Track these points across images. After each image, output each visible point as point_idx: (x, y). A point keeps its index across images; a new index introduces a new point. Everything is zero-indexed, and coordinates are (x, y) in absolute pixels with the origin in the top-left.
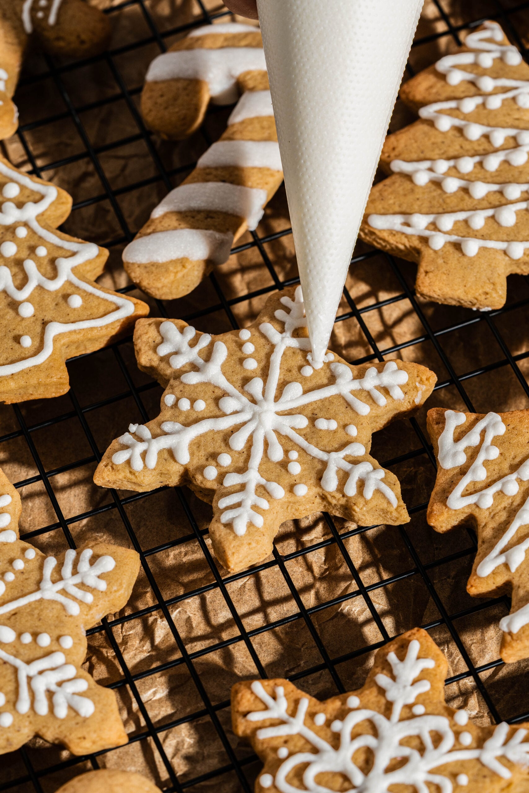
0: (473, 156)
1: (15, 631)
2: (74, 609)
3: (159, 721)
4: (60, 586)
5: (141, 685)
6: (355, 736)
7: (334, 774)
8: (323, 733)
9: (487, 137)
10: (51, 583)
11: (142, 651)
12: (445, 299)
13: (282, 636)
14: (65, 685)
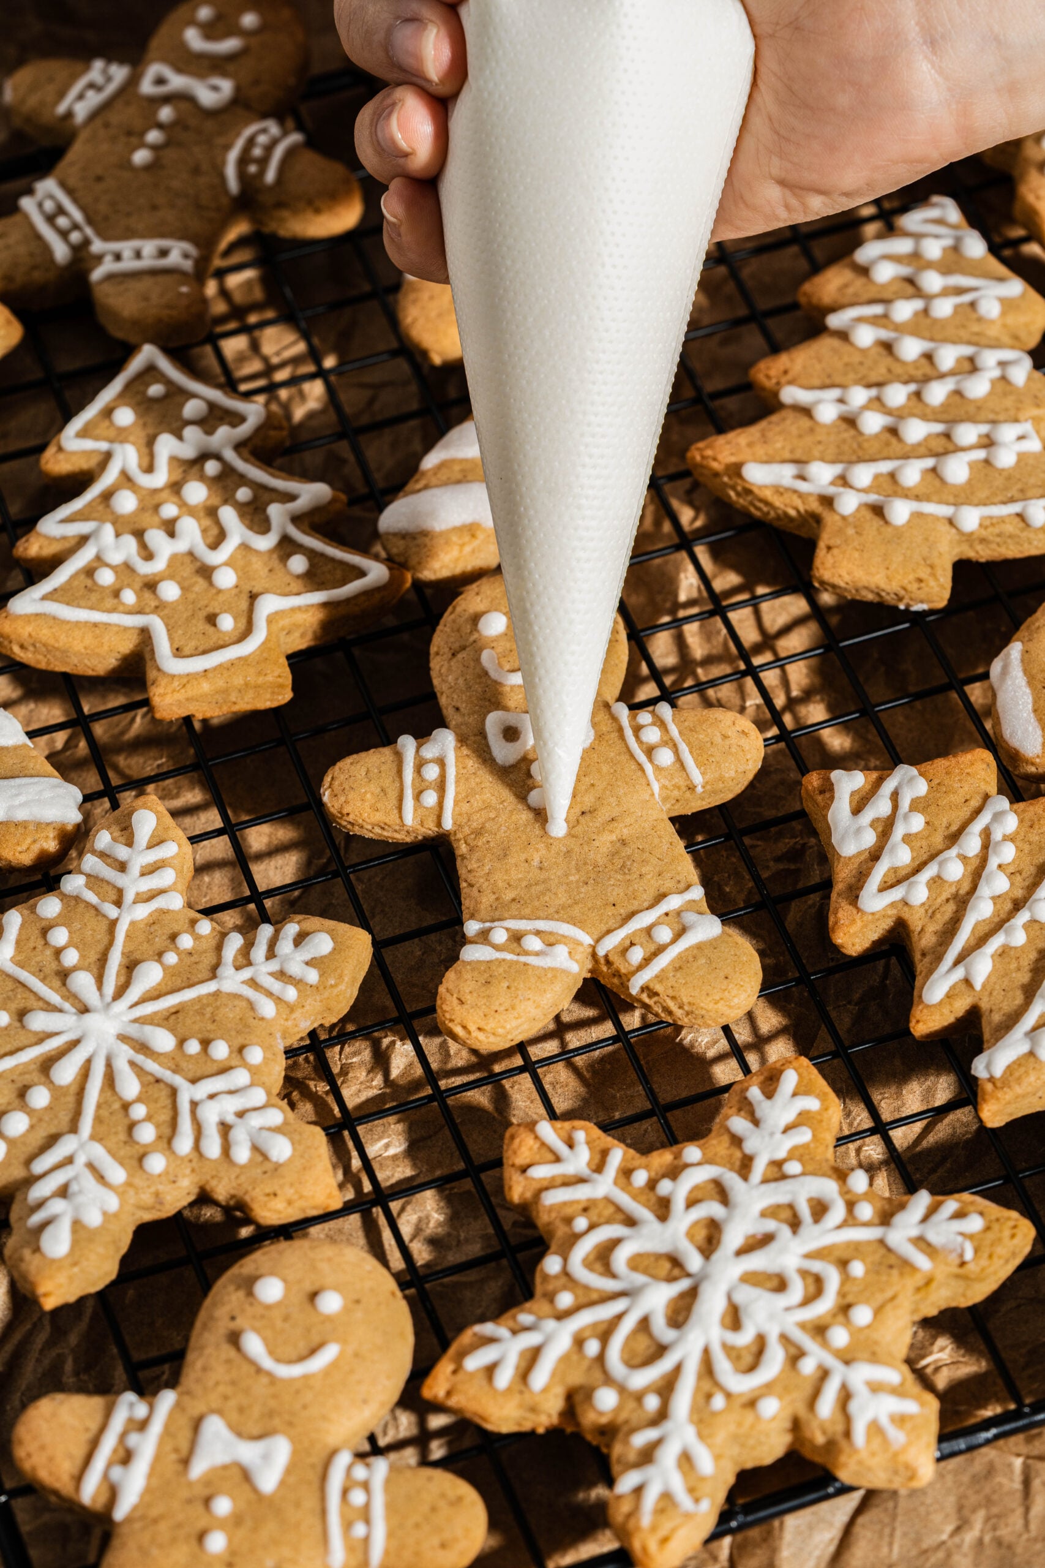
0: (906, 383)
1: (175, 1036)
2: (268, 1009)
3: (392, 1186)
4: (246, 974)
5: (367, 1133)
6: (691, 1203)
7: (658, 1257)
8: (643, 1198)
9: (929, 357)
10: (233, 969)
11: (371, 1087)
12: (857, 590)
13: (587, 1075)
14: (248, 1115)
